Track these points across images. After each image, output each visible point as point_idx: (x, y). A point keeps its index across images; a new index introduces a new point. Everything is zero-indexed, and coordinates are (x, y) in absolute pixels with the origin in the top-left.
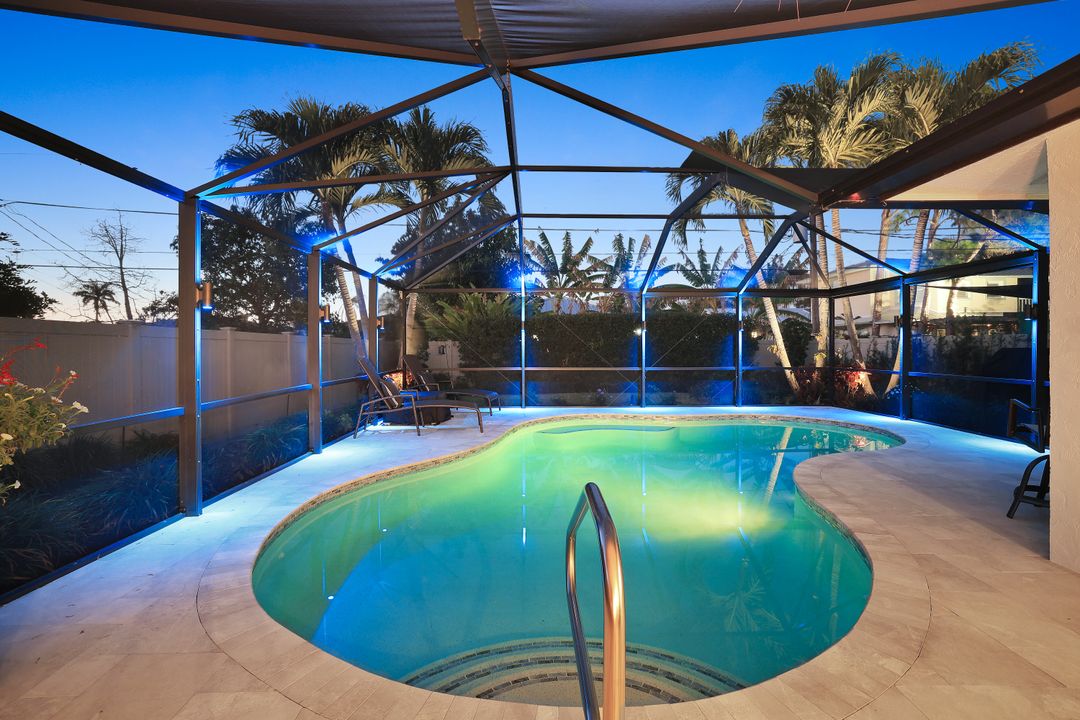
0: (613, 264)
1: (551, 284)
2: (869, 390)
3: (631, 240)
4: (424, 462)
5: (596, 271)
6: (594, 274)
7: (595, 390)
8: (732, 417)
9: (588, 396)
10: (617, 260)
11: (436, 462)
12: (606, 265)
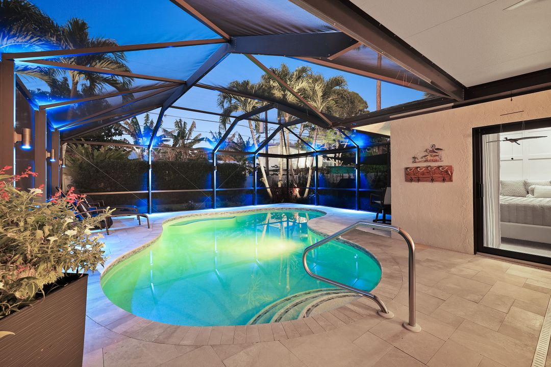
0: (176, 134)
1: (136, 143)
2: (298, 196)
3: (185, 123)
4: (138, 248)
5: (165, 137)
6: (164, 139)
7: (187, 202)
8: (257, 210)
9: (184, 205)
10: (179, 133)
11: (144, 247)
12: (172, 135)
